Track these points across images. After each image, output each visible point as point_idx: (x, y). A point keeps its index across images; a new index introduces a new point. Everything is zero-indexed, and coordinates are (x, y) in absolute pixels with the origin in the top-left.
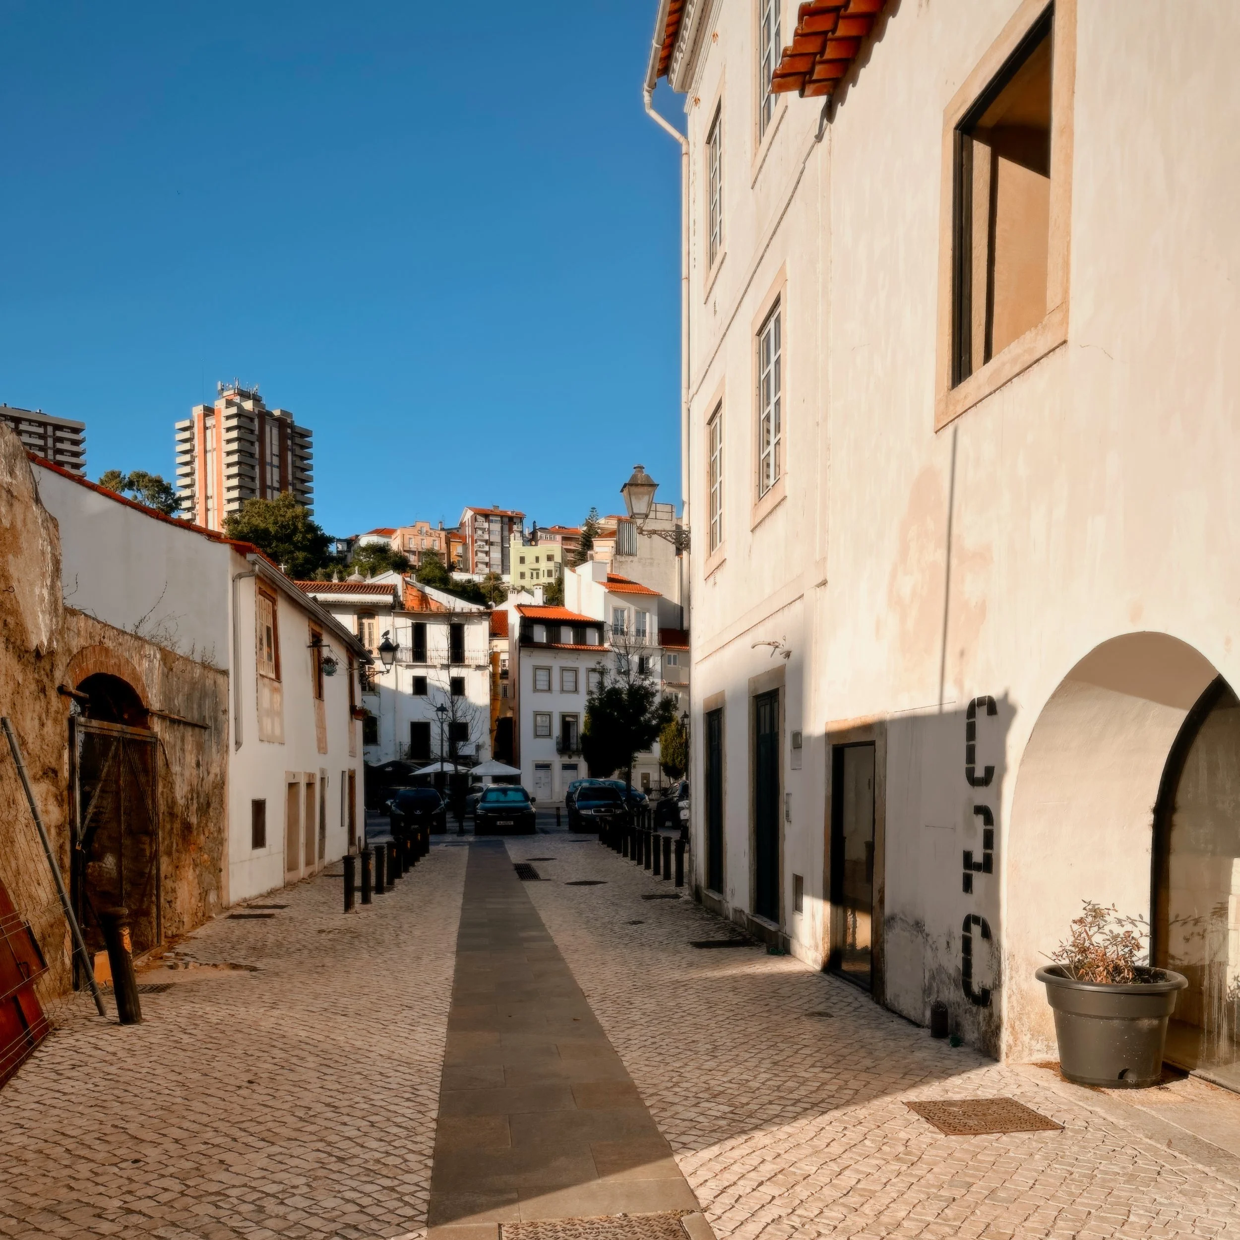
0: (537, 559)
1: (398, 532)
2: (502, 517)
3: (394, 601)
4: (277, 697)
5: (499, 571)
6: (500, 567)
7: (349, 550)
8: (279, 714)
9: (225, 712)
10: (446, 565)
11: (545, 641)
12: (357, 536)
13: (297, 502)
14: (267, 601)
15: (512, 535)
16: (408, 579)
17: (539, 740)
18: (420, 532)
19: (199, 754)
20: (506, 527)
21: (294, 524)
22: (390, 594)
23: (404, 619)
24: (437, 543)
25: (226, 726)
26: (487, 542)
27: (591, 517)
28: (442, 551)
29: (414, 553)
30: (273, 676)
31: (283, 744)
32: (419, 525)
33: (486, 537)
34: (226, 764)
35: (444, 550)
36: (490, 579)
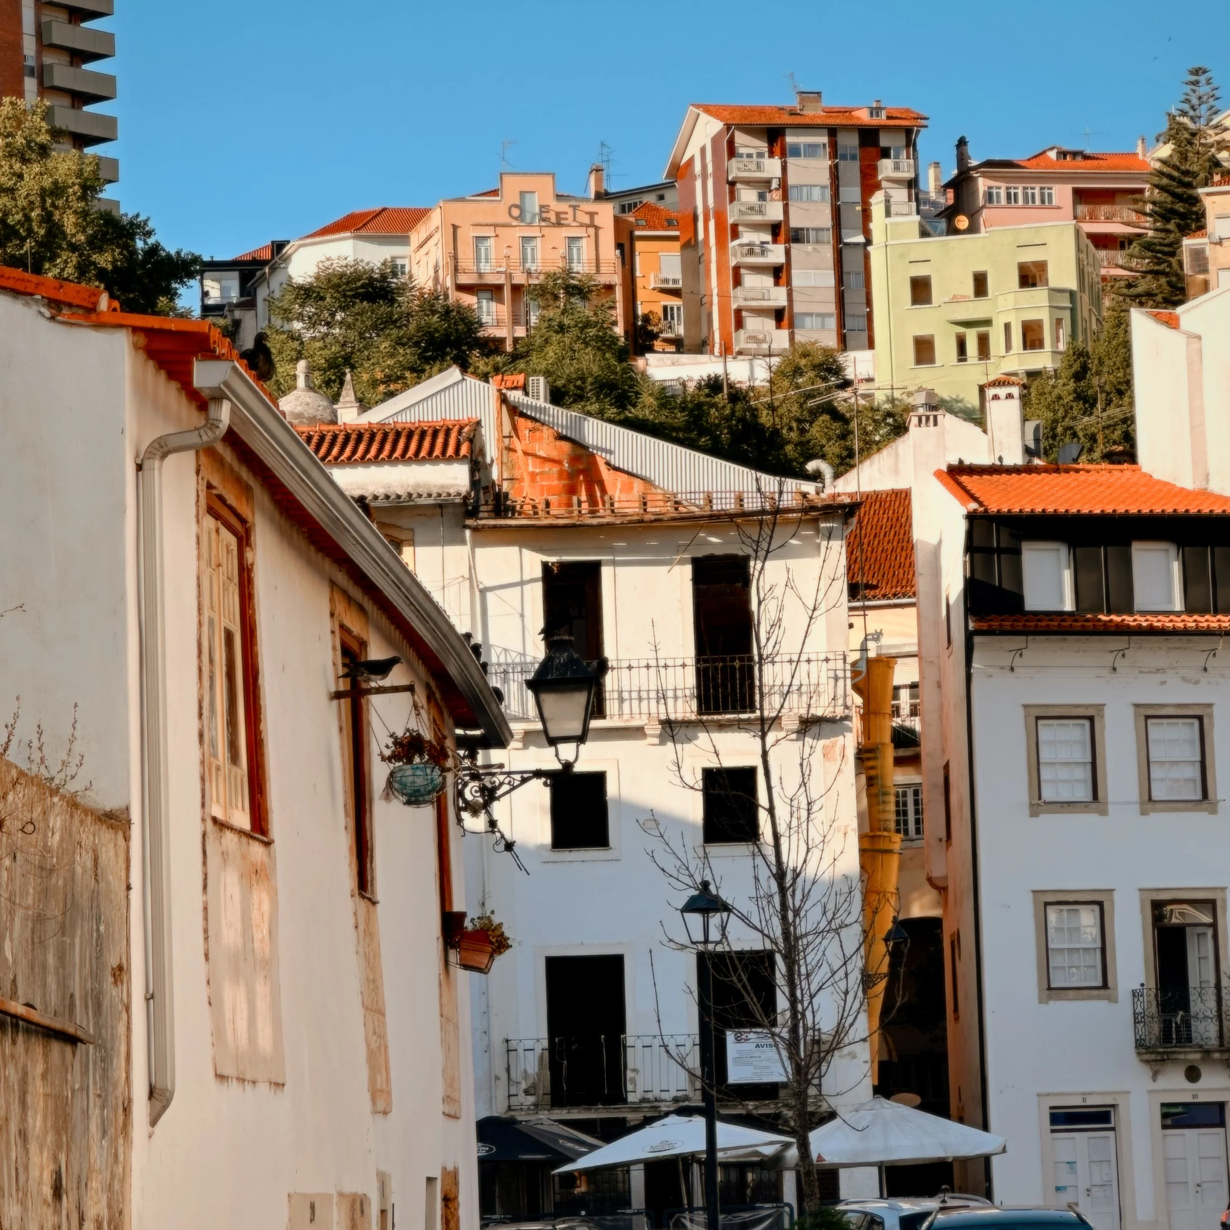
0: (980, 284)
1: (435, 219)
2: (832, 132)
3: (474, 484)
4: (261, 899)
5: (830, 340)
6: (832, 323)
7: (248, 301)
8: (268, 965)
9: (120, 972)
10: (619, 330)
11: (1069, 606)
12: (279, 247)
13: (56, 134)
14: (224, 532)
15: (877, 200)
16: (516, 396)
17: (1060, 1007)
18: (519, 212)
19: (58, 1146)
20: (851, 170)
21: (47, 218)
22: (456, 457)
23: (512, 551)
24: (586, 247)
25: (121, 1029)
26: (775, 229)
27: (1191, 108)
28: (603, 279)
29: (494, 291)
30: (242, 820)
31: (280, 1085)
32: (512, 187)
33: (774, 212)
34: (124, 1179)
35: (611, 274)
36: (798, 371)
